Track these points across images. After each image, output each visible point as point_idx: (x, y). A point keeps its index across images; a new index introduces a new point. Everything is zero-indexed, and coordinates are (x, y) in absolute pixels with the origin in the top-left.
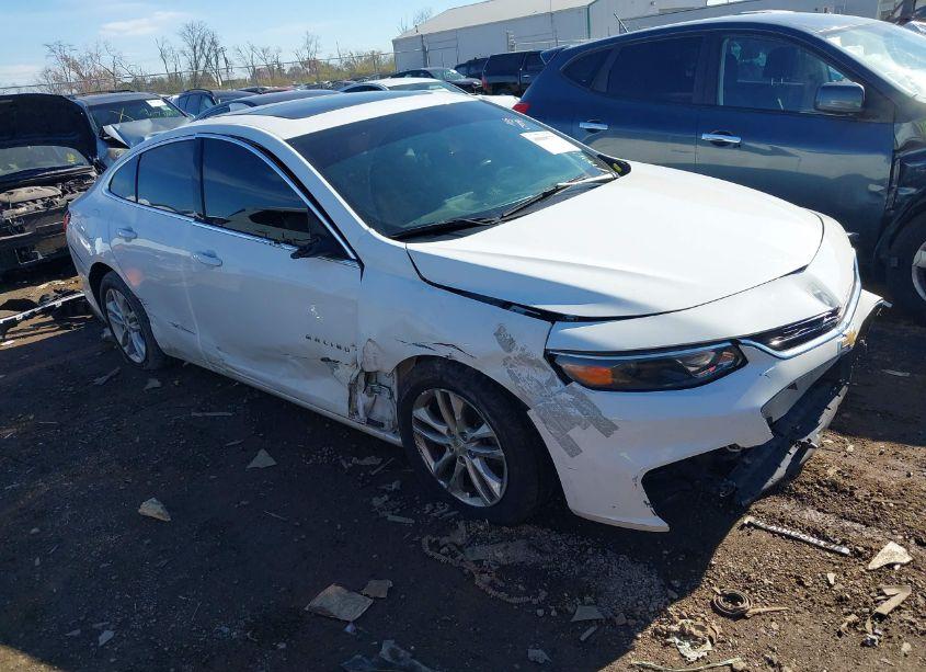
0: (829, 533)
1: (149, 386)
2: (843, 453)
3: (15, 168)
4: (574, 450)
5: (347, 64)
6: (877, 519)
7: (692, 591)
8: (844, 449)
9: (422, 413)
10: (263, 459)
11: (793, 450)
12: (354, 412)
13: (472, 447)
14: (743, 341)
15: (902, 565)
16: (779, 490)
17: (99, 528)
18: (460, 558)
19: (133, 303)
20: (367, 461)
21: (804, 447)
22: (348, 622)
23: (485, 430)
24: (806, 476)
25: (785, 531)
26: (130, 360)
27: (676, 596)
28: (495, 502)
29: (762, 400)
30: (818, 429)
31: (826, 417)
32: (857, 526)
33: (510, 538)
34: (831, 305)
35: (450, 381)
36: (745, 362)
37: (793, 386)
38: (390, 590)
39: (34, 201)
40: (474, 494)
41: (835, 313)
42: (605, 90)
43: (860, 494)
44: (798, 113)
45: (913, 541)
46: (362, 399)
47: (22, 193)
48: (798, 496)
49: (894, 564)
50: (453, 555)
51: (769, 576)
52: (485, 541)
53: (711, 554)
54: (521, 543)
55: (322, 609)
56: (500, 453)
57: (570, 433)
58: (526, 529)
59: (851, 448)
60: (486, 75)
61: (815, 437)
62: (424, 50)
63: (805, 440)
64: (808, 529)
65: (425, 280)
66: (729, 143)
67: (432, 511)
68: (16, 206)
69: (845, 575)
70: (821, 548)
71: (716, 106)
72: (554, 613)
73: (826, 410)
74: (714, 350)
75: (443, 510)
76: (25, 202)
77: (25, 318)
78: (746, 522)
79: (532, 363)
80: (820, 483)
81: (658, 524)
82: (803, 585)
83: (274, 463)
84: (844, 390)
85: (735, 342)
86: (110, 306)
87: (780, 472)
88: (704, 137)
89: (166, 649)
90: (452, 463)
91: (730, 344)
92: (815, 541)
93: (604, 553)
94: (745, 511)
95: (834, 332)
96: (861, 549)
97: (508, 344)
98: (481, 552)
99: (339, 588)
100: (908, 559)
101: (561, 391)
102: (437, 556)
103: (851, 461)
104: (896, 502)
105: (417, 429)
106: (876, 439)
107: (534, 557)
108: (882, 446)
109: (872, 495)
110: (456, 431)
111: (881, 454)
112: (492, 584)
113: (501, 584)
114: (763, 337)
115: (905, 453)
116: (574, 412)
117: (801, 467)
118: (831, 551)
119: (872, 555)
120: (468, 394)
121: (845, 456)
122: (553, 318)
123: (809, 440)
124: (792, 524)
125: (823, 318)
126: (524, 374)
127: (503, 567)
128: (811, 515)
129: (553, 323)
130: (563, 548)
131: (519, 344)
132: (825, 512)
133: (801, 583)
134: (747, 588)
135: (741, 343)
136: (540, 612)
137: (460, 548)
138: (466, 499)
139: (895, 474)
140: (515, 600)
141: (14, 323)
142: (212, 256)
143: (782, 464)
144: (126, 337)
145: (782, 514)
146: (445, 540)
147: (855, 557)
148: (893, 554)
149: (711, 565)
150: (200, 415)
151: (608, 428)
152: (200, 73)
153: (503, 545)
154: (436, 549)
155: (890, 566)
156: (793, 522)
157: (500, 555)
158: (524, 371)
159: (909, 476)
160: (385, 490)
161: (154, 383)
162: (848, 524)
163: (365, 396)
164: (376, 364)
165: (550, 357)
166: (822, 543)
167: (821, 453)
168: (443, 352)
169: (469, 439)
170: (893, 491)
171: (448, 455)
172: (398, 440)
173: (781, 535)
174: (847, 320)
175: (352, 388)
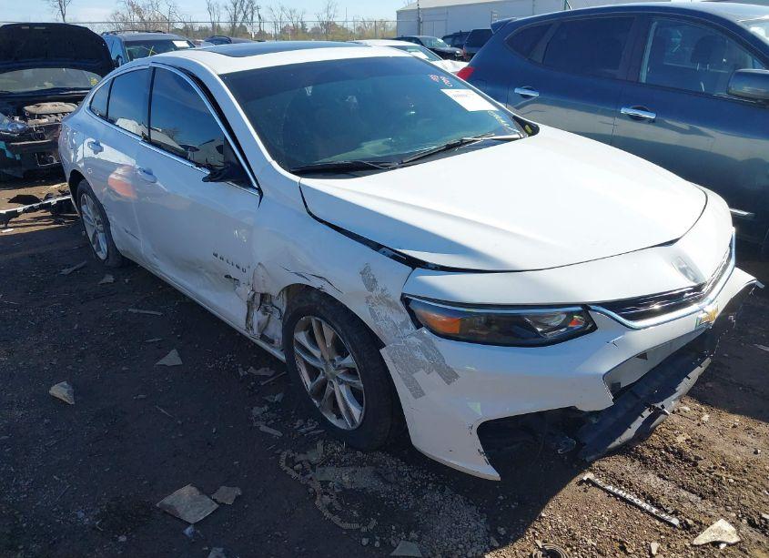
0: (664, 501)
1: (104, 281)
2: (697, 422)
3: (49, 85)
4: (418, 392)
5: (359, 28)
6: (714, 493)
7: (515, 540)
8: (699, 417)
9: (301, 337)
10: (173, 358)
11: (646, 413)
12: (250, 327)
13: (340, 374)
14: (592, 307)
15: (729, 545)
16: (625, 450)
17: (12, 403)
18: (309, 476)
19: (99, 208)
20: (261, 372)
21: (658, 412)
22: (189, 524)
23: (349, 361)
24: (655, 440)
25: (620, 492)
26: (97, 256)
27: (497, 545)
28: (355, 427)
29: (605, 367)
30: (674, 396)
31: (685, 385)
32: (693, 497)
33: (360, 463)
34: (694, 281)
35: (322, 311)
36: (594, 328)
37: (643, 356)
38: (238, 498)
39: (56, 114)
40: (339, 416)
41: (698, 288)
42: (541, 61)
43: (702, 465)
44: (711, 95)
45: (745, 521)
46: (258, 316)
47: (48, 107)
48: (643, 460)
49: (720, 542)
50: (304, 472)
51: (593, 537)
52: (338, 463)
53: (543, 504)
54: (369, 470)
55: (170, 507)
56: (359, 384)
57: (415, 375)
58: (379, 456)
59: (706, 417)
60: (468, 45)
61: (670, 404)
62: (419, 20)
63: (658, 405)
64: (644, 494)
65: (310, 213)
66: (645, 118)
67: (301, 427)
68: (40, 116)
69: (669, 546)
70: (652, 515)
71: (638, 82)
72: (377, 544)
73: (685, 379)
74: (566, 313)
75: (311, 426)
76: (49, 115)
77: (25, 211)
78: (585, 478)
79: (390, 304)
80: (666, 449)
81: (489, 472)
82: (626, 552)
83: (180, 363)
84: (708, 361)
85: (586, 308)
86: (84, 208)
87: (629, 434)
88: (623, 111)
89: (24, 525)
90: (324, 385)
91: (580, 308)
92: (648, 507)
93: (442, 491)
94: (587, 466)
95: (695, 307)
96: (690, 522)
97: (371, 283)
98: (330, 473)
99: (193, 488)
100: (735, 539)
101: (412, 334)
102: (290, 471)
103: (703, 431)
104: (737, 478)
105: (297, 350)
106: (733, 412)
107: (377, 485)
108: (736, 419)
109: (715, 468)
110: (327, 358)
111: (735, 427)
112: (330, 507)
113: (338, 507)
114: (617, 306)
115: (757, 429)
116: (419, 355)
117: (653, 431)
118: (661, 520)
119: (701, 530)
120: (336, 325)
121: (699, 425)
122: (414, 263)
123: (663, 407)
124: (630, 486)
125: (684, 293)
126: (383, 314)
127: (344, 490)
128: (651, 480)
129: (414, 269)
130: (406, 479)
131: (381, 285)
132: (665, 479)
133: (623, 548)
134: (569, 546)
135: (590, 309)
136: (365, 541)
137: (313, 466)
138: (333, 420)
139: (743, 449)
140: (346, 526)
141: (16, 214)
142: (149, 173)
143: (632, 426)
144: (94, 236)
145: (623, 474)
146: (302, 457)
147: (684, 529)
148: (721, 532)
149: (541, 517)
150: (135, 311)
151: (449, 376)
152: (238, 25)
153: (352, 470)
154: (291, 464)
155: (716, 544)
156: (631, 484)
157: (346, 479)
158: (383, 311)
159: (756, 453)
160: (266, 400)
161: (110, 279)
162: (685, 494)
163: (260, 313)
164: (264, 287)
165: (406, 300)
166: (654, 510)
167: (676, 419)
168: (316, 283)
169: (337, 365)
170: (737, 467)
171: (321, 377)
172: (283, 357)
173: (616, 496)
174: (711, 296)
175: (250, 305)
